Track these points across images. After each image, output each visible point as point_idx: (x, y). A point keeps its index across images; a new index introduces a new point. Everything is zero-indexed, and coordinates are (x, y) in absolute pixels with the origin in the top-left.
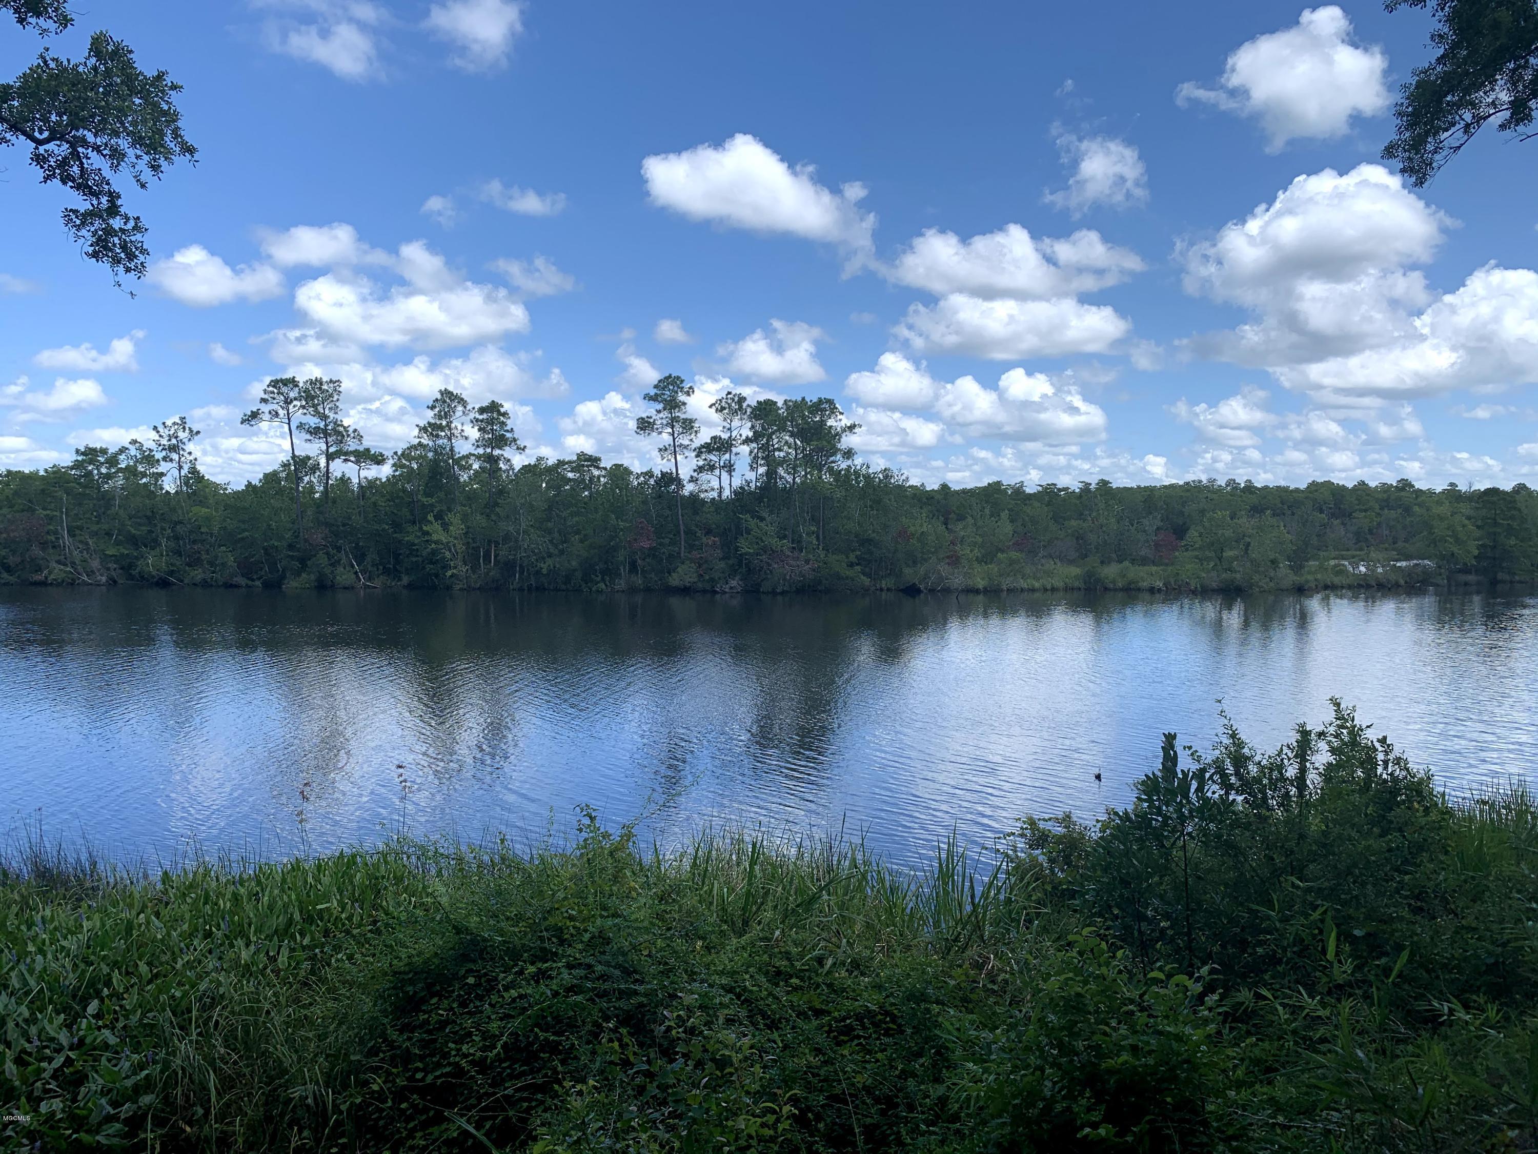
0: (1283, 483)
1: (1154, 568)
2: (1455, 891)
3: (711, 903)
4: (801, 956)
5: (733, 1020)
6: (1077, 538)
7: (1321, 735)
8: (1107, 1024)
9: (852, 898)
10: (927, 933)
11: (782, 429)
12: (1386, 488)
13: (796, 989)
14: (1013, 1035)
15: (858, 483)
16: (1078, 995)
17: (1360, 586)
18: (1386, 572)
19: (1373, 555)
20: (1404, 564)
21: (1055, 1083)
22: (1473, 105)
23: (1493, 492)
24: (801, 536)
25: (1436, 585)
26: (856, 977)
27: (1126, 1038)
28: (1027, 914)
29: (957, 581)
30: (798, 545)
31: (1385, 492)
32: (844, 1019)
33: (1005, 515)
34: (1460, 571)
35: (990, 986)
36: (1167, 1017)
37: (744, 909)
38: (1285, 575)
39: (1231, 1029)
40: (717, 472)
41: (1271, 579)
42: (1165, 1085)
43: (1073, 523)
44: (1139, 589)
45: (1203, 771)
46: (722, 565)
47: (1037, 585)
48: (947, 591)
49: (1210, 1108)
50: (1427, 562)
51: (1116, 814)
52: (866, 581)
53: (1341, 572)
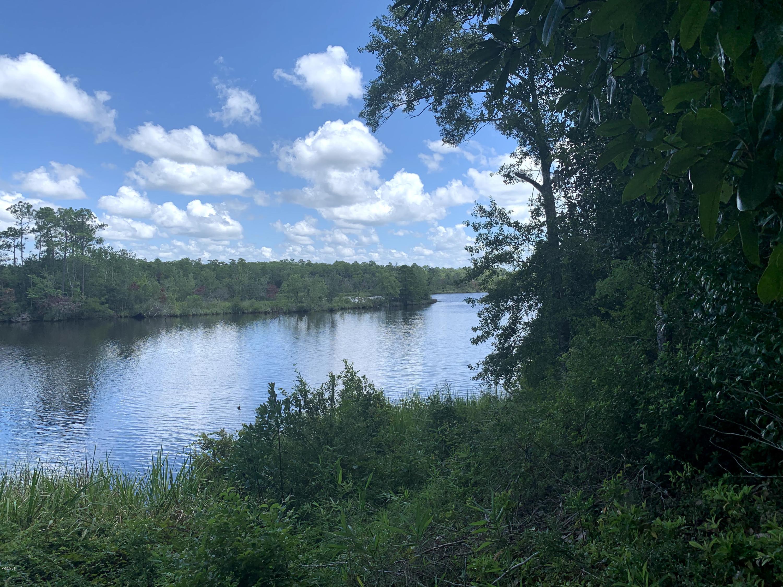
0: (323, 262)
1: (267, 302)
2: (393, 441)
3: (5, 512)
4: (67, 532)
5: (21, 581)
6: (229, 288)
7: (339, 377)
8: (240, 536)
9: (100, 494)
10: (145, 505)
11: (57, 225)
12: (365, 265)
13: (63, 553)
14: (191, 552)
15: (106, 257)
16: (225, 523)
17: (356, 308)
18: (366, 301)
19: (360, 294)
20: (372, 298)
21: (214, 573)
22: (393, 100)
23: (405, 267)
24: (70, 287)
25: (385, 307)
26: (102, 538)
27: (249, 540)
28: (202, 485)
29: (165, 311)
30: (68, 292)
31: (365, 266)
32: (94, 564)
33: (191, 275)
34: (394, 300)
35: (181, 527)
36: (269, 526)
37: (29, 512)
38: (326, 304)
39: (301, 524)
40: (12, 249)
41: (319, 306)
42: (268, 560)
43: (227, 280)
44: (259, 313)
45: (287, 400)
46: (16, 305)
47: (208, 312)
48: (159, 316)
49: (291, 565)
50: (381, 297)
51: (246, 426)
52: (112, 312)
53: (348, 302)
